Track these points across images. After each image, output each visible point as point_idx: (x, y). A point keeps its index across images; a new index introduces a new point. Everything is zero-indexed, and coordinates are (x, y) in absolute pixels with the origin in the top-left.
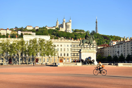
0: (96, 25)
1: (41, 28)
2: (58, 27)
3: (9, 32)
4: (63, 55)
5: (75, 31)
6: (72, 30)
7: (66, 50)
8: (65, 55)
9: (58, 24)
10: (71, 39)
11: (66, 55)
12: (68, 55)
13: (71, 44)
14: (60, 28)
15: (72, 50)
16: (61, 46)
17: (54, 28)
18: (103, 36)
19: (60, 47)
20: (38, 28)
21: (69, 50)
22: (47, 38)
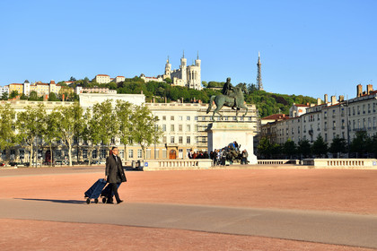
0: (259, 72)
1: (131, 80)
2: (169, 76)
3: (56, 89)
4: (177, 141)
5: (210, 85)
6: (203, 83)
7: (185, 128)
8: (181, 140)
9: (170, 70)
10: (197, 102)
11: (185, 140)
12: (189, 141)
13: (196, 114)
14: (175, 79)
15: (200, 129)
16: (172, 118)
17: (160, 80)
18: (273, 96)
19: (168, 122)
20: (123, 80)
21: (193, 128)
22: (137, 100)
